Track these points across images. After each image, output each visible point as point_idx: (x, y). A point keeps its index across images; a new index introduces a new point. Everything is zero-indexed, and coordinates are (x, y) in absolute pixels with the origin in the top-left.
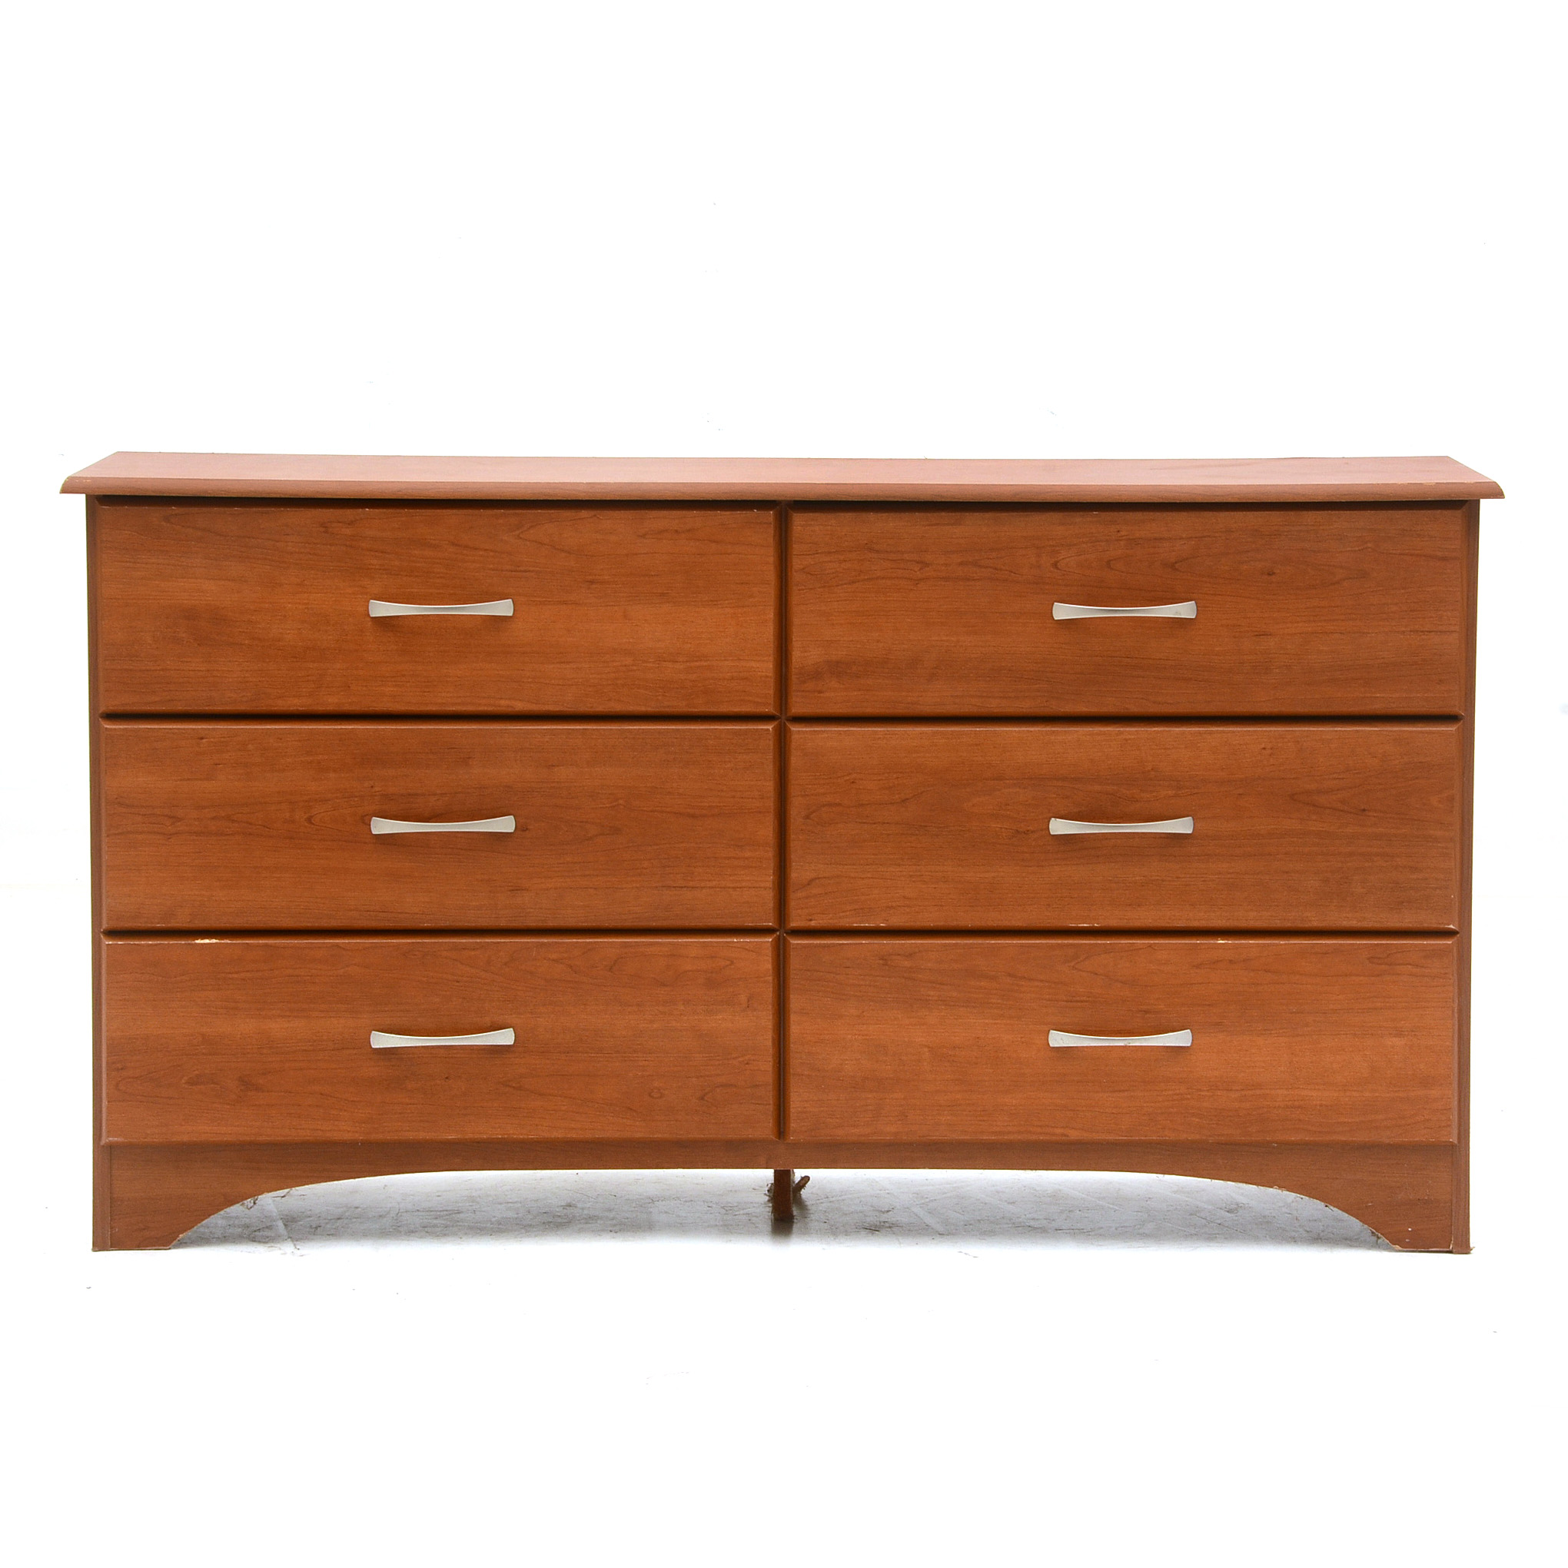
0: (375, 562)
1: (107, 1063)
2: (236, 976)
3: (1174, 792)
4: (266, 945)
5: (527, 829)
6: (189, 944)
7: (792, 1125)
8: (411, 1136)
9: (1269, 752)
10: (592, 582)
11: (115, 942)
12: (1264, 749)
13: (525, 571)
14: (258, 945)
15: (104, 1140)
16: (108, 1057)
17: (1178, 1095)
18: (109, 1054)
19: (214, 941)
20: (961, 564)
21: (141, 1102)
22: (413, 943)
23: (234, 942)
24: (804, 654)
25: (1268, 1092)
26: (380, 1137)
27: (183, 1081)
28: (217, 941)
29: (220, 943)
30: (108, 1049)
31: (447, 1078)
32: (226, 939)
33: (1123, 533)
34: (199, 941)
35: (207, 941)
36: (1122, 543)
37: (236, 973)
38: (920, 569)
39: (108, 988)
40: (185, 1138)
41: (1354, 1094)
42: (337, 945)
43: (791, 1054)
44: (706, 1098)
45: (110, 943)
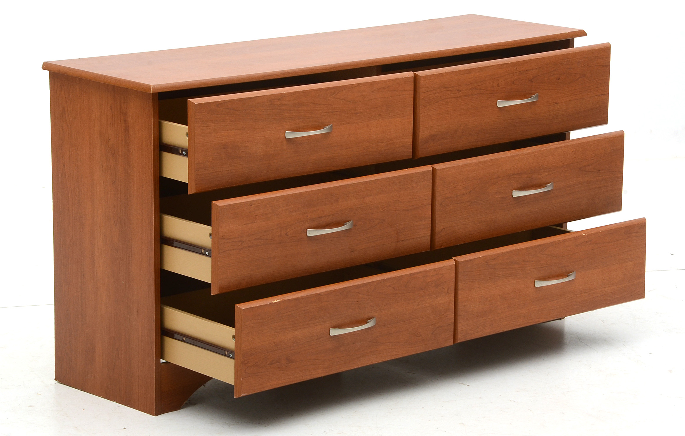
0: (287, 115)
3: (547, 173)
5: (356, 225)
7: (459, 336)
9: (574, 152)
10: (357, 113)
12: (573, 151)
13: (336, 112)
17: (571, 298)
20: (471, 89)
24: (423, 134)
25: (596, 291)
26: (331, 373)
33: (518, 70)
36: (517, 73)
38: (459, 93)
41: (619, 286)
43: (459, 307)
44: (434, 333)
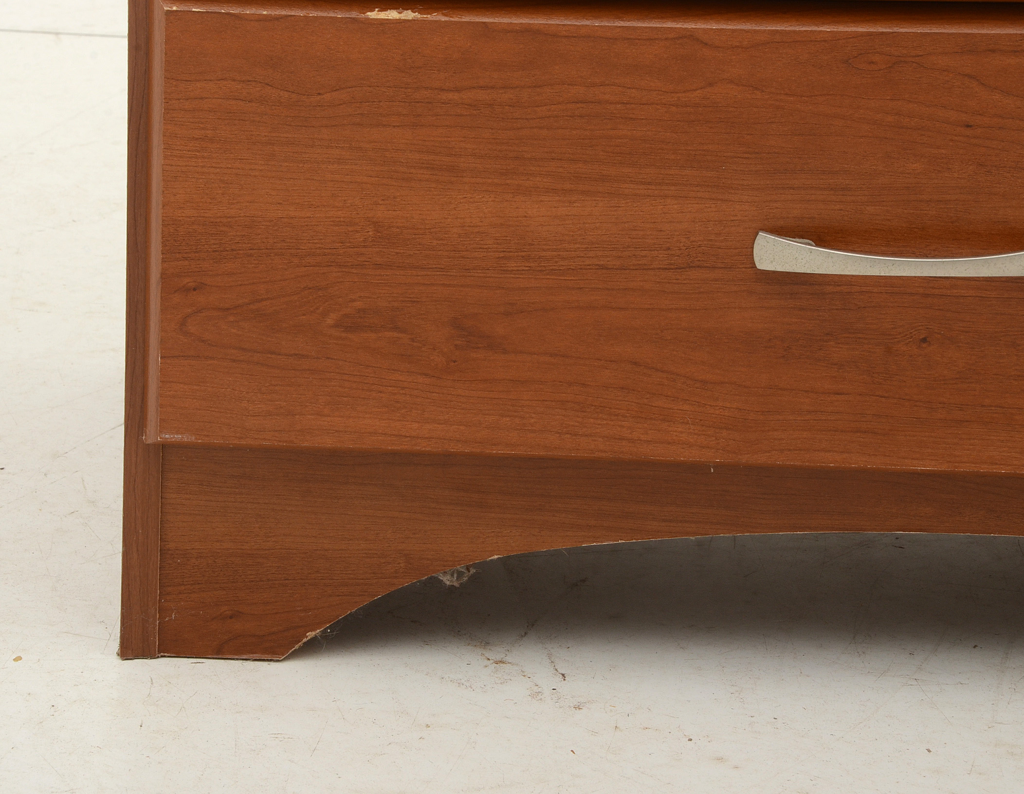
1: (164, 276)
2: (455, 96)
4: (527, 30)
6: (354, 20)
8: (832, 460)
11: (186, 8)
14: (508, 30)
15: (152, 436)
16: (164, 261)
18: (168, 252)
19: (409, 15)
21: (234, 361)
22: (870, 34)
23: (456, 19)
26: (761, 459)
27: (330, 321)
28: (417, 15)
29: (424, 21)
30: (164, 244)
31: (924, 340)
32: (436, 10)
34: (375, 15)
35: (393, 15)
37: (457, 90)
39: (167, 111)
40: (328, 442)
42: (691, 36)
45: (175, 8)
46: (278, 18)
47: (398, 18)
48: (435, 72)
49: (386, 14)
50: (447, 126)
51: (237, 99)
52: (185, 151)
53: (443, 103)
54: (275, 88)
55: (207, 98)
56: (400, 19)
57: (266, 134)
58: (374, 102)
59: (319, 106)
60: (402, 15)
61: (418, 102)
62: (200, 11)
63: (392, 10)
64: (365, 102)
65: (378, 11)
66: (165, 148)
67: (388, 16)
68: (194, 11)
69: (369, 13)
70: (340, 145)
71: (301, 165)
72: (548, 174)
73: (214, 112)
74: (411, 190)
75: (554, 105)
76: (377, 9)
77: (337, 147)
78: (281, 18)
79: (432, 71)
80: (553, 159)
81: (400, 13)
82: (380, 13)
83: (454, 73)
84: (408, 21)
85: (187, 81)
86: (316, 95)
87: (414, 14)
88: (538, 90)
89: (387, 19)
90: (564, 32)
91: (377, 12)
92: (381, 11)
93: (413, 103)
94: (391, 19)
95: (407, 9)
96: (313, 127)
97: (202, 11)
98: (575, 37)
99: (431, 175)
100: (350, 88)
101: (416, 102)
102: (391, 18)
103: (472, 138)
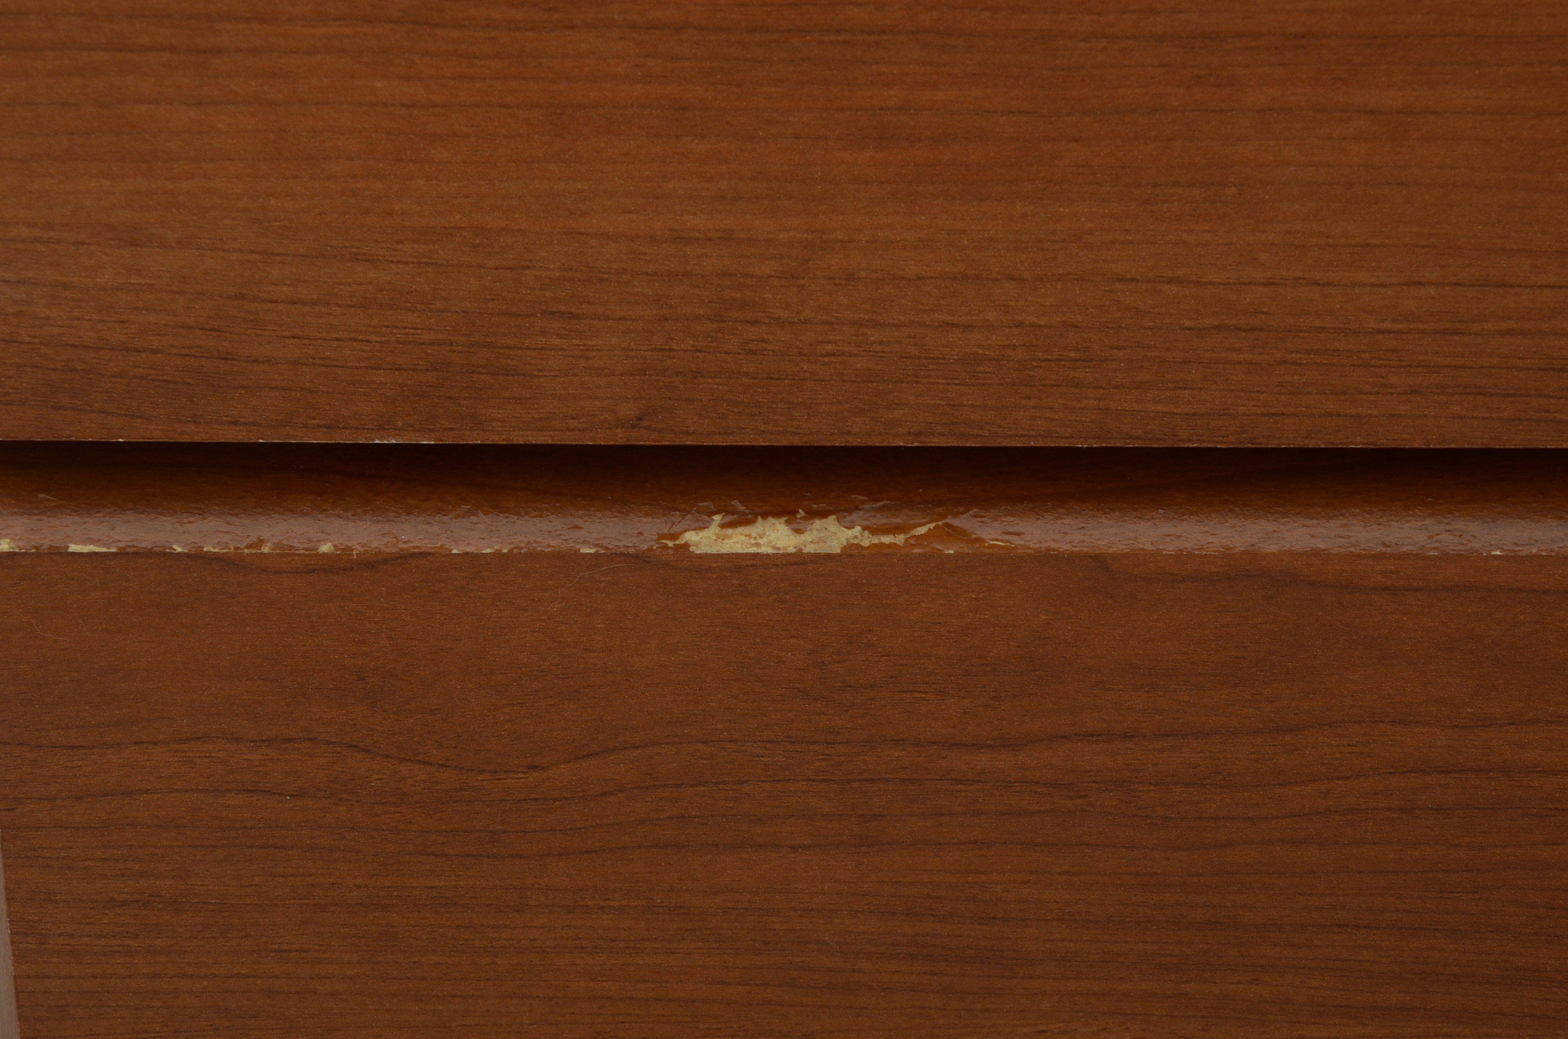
2: (1000, 761)
19: (830, 534)
28: (858, 535)
29: (884, 557)
34: (711, 539)
37: (1007, 744)
46: (373, 563)
47: (791, 550)
48: (929, 696)
49: (749, 536)
50: (974, 843)
51: (250, 791)
52: (88, 936)
53: (957, 781)
54: (379, 755)
55: (147, 791)
56: (799, 553)
57: (359, 881)
58: (723, 783)
59: (535, 800)
60: (807, 537)
61: (873, 781)
62: (95, 554)
63: (770, 518)
64: (692, 786)
65: (723, 526)
66: (17, 933)
67: (758, 545)
68: (73, 554)
69: (690, 537)
70: (613, 904)
71: (484, 961)
72: (1323, 965)
73: (177, 827)
74: (859, 1015)
75: (1344, 778)
76: (717, 518)
77: (602, 907)
78: (385, 562)
79: (916, 695)
80: (1339, 926)
81: (799, 531)
82: (730, 531)
83: (994, 698)
84: (830, 557)
85: (72, 747)
86: (521, 770)
87: (849, 533)
88: (1287, 738)
89: (755, 556)
90: (1380, 578)
91: (717, 530)
92: (733, 525)
93: (856, 784)
94: (767, 555)
95: (823, 514)
96: (521, 857)
97: (105, 550)
98: (1417, 589)
99: (925, 973)
100: (637, 748)
101: (866, 780)
102: (770, 551)
103: (1060, 874)
